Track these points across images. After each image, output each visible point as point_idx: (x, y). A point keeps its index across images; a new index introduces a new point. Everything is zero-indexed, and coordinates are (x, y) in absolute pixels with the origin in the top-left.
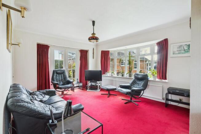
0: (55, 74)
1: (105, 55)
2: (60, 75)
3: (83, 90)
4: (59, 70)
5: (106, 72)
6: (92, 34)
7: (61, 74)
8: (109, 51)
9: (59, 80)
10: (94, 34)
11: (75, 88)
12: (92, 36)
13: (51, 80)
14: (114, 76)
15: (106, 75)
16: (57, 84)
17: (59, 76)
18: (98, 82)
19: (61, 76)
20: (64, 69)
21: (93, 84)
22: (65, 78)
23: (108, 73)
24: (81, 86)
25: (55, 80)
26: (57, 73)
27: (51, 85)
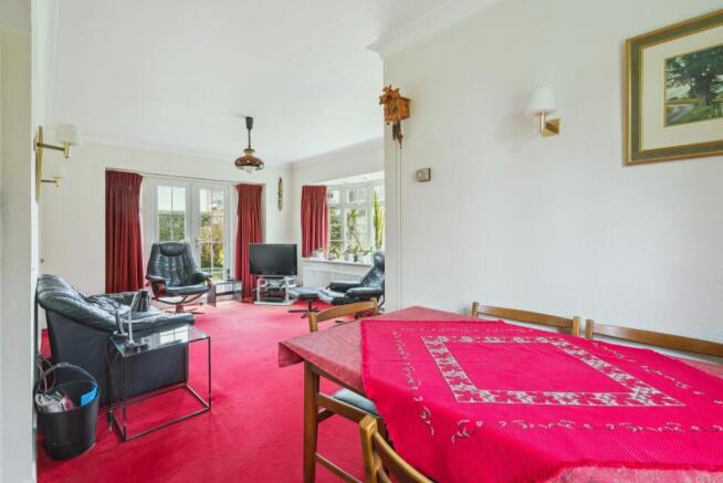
0: (159, 256)
1: (314, 199)
2: (174, 259)
3: (243, 302)
4: (170, 244)
5: (316, 248)
6: (246, 150)
7: (176, 255)
8: (324, 188)
9: (171, 272)
10: (249, 150)
11: (218, 298)
12: (244, 155)
13: (145, 273)
14: (337, 260)
15: (316, 259)
16: (163, 282)
17: (171, 261)
18: (287, 279)
19: (178, 262)
20: (187, 240)
21: (275, 284)
22: (188, 265)
23: (322, 254)
24: (238, 292)
25: (158, 271)
26: (164, 253)
27: (147, 285)
